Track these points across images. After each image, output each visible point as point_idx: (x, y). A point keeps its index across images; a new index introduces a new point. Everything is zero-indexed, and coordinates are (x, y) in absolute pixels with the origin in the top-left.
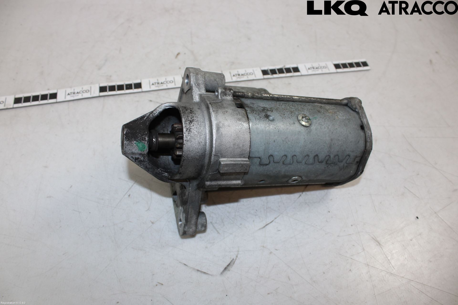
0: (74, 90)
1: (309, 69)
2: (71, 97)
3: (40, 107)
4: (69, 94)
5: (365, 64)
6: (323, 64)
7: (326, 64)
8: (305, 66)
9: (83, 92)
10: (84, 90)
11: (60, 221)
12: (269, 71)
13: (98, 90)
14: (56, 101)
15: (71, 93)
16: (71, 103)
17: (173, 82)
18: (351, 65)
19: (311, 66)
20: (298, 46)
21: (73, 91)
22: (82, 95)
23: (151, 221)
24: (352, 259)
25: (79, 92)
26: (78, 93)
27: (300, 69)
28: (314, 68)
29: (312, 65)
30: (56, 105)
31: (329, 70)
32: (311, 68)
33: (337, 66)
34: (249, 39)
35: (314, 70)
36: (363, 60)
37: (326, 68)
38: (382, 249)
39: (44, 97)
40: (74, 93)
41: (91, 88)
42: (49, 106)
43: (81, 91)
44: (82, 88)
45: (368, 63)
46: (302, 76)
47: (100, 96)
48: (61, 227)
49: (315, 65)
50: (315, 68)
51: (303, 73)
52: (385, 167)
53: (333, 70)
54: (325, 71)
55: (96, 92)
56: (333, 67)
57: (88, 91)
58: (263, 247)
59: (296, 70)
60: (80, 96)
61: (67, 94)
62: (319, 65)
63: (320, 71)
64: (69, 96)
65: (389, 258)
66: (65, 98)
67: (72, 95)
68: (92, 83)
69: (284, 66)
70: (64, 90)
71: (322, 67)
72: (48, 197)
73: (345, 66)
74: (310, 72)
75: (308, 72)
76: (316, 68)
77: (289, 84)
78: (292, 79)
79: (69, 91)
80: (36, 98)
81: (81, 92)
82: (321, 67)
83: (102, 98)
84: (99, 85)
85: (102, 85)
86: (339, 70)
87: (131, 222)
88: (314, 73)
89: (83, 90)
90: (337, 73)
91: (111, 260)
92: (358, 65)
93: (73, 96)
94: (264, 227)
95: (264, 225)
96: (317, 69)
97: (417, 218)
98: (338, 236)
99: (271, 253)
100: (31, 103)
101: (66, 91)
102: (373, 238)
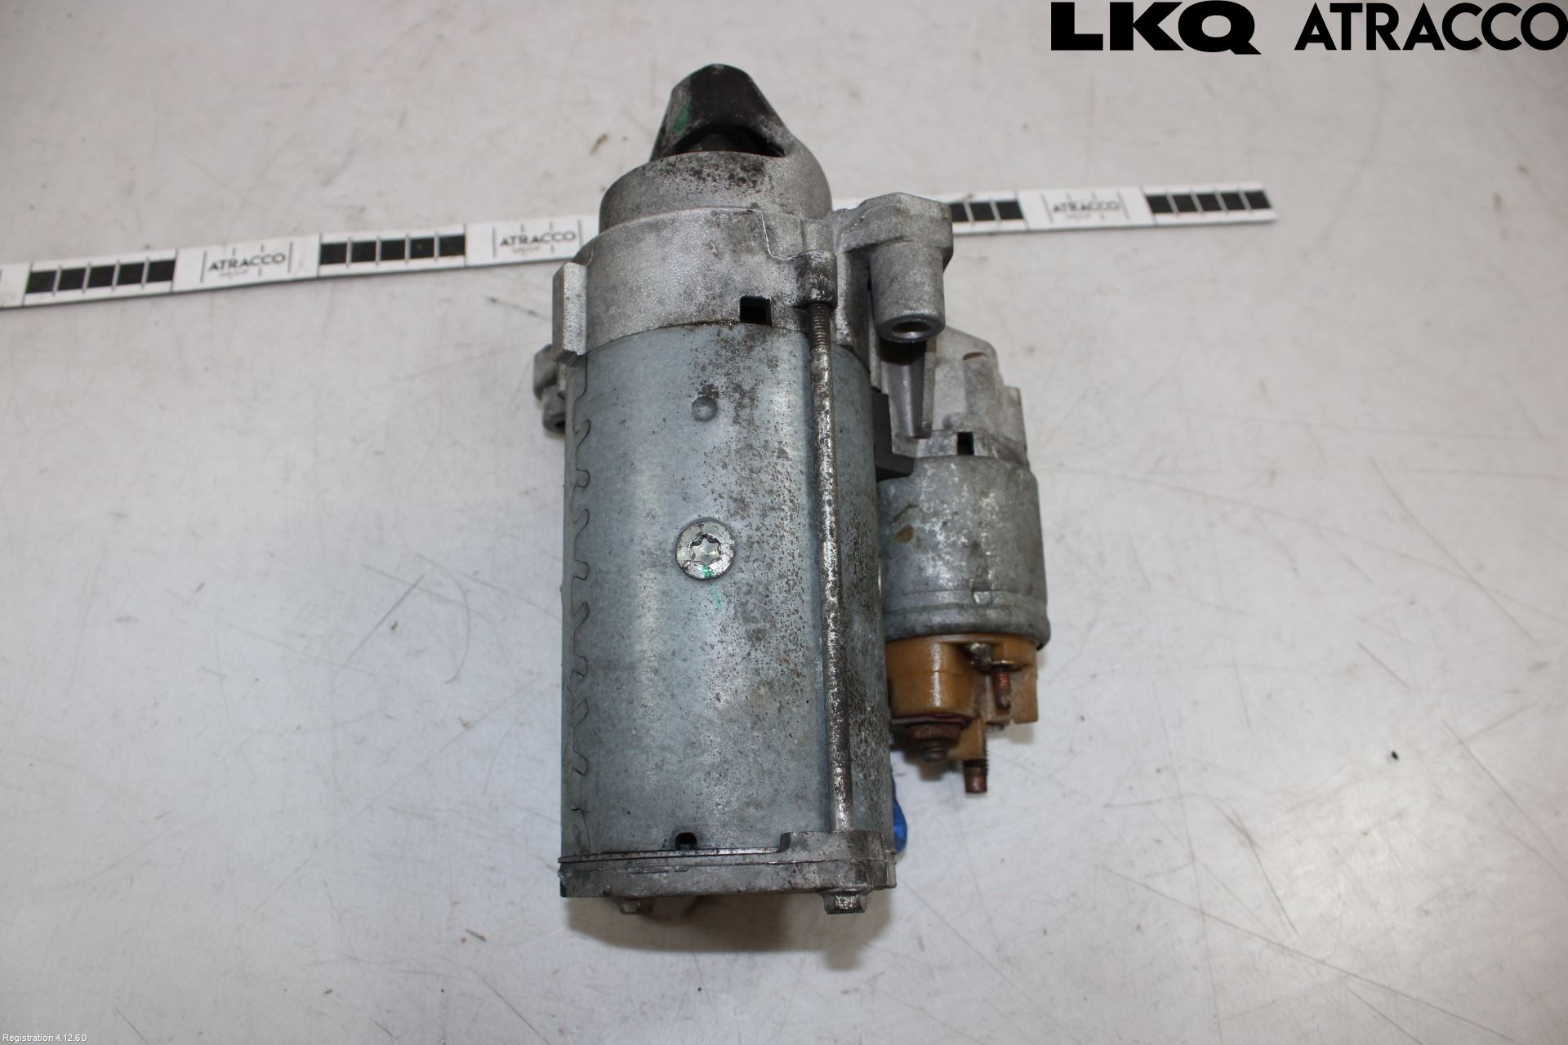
0: (234, 252)
1: (1057, 209)
3: (117, 307)
4: (215, 267)
5: (1258, 200)
6: (1106, 194)
7: (1119, 196)
8: (1043, 199)
9: (263, 262)
10: (268, 256)
11: (156, 704)
13: (315, 255)
14: (171, 287)
15: (223, 262)
16: (221, 299)
17: (574, 237)
18: (1209, 202)
19: (1065, 200)
20: (1025, 126)
21: (229, 256)
22: (260, 273)
23: (460, 719)
24: (1147, 887)
25: (249, 259)
26: (245, 263)
27: (1025, 208)
28: (1073, 207)
29: (1068, 197)
31: (1127, 215)
32: (1064, 205)
33: (1158, 204)
34: (855, 95)
35: (1075, 213)
36: (1253, 186)
37: (1117, 208)
38: (1259, 860)
39: (131, 273)
40: (233, 264)
41: (291, 245)
42: (145, 305)
43: (258, 257)
44: (262, 248)
45: (1271, 197)
46: (1029, 232)
47: (319, 279)
48: (156, 723)
49: (1081, 196)
50: (1079, 206)
51: (1033, 225)
52: (1295, 570)
53: (1143, 215)
54: (1113, 218)
55: (308, 263)
56: (1145, 208)
57: (279, 258)
59: (1011, 210)
60: (251, 276)
61: (209, 264)
62: (1094, 196)
63: (1094, 220)
64: (215, 273)
65: (1280, 893)
66: (202, 279)
67: (226, 269)
68: (297, 231)
69: (970, 196)
70: (199, 252)
71: (1104, 206)
72: (120, 620)
73: (1185, 203)
74: (1061, 221)
75: (1051, 219)
76: (1084, 208)
77: (983, 259)
78: (995, 242)
79: (217, 254)
80: (101, 276)
81: (257, 261)
82: (1100, 206)
83: (329, 285)
84: (321, 238)
85: (331, 238)
86: (1164, 219)
87: (391, 718)
88: (1072, 224)
89: (262, 254)
90: (1156, 227)
91: (316, 846)
92: (1233, 201)
93: (228, 274)
96: (1085, 213)
97: (1395, 756)
98: (1107, 805)
100: (82, 291)
101: (205, 255)
102: (1230, 820)
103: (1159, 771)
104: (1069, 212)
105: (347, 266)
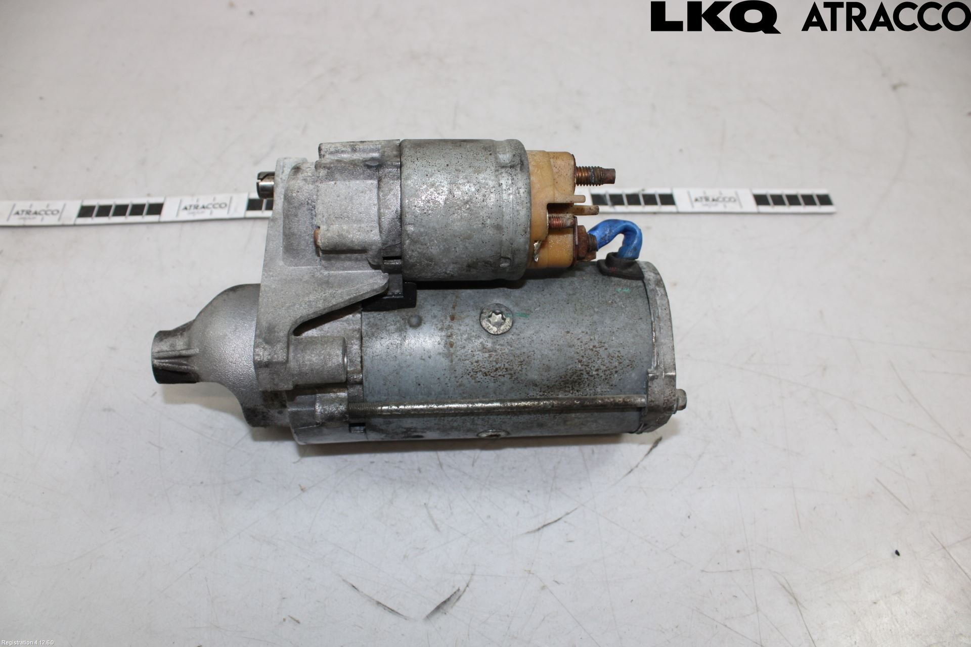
0: (198, 201)
1: (696, 200)
2: (189, 213)
3: (128, 228)
4: (186, 208)
5: (825, 200)
6: (728, 193)
7: (737, 194)
8: (689, 194)
9: (214, 207)
10: (217, 204)
11: (119, 461)
12: (608, 198)
13: (245, 204)
14: (159, 219)
15: (191, 206)
16: (187, 227)
18: (793, 200)
19: (702, 195)
20: (681, 150)
21: (194, 203)
22: (211, 213)
23: (300, 485)
24: (726, 626)
25: (206, 205)
26: (203, 207)
27: (677, 198)
28: (707, 199)
29: (705, 193)
30: (157, 228)
31: (741, 206)
32: (701, 198)
33: (761, 200)
34: (577, 127)
35: (708, 203)
36: (822, 191)
37: (735, 201)
38: (802, 615)
39: (137, 210)
40: (196, 207)
41: (231, 199)
43: (211, 204)
44: (214, 199)
45: (833, 198)
46: (678, 213)
47: (245, 219)
48: (118, 473)
49: (711, 193)
50: (711, 199)
51: (681, 209)
52: (836, 429)
54: (731, 207)
55: (240, 210)
56: (752, 201)
57: (223, 206)
58: (529, 572)
59: (668, 200)
60: (206, 215)
61: (183, 206)
62: (721, 193)
63: (720, 208)
64: (186, 212)
65: (815, 637)
66: (177, 215)
67: (192, 210)
68: (236, 191)
69: (643, 190)
70: (177, 200)
71: (727, 200)
72: (105, 410)
73: (778, 200)
74: (699, 207)
75: (693, 206)
76: (714, 200)
78: (657, 218)
79: (187, 201)
80: (121, 210)
81: (211, 206)
82: (724, 199)
83: (251, 223)
84: (249, 194)
86: (763, 209)
87: (258, 481)
88: (706, 209)
89: (213, 203)
90: (759, 213)
91: (204, 556)
92: (809, 200)
93: (193, 213)
94: (539, 529)
95: (540, 526)
96: (714, 203)
97: (897, 553)
98: (703, 571)
99: (543, 588)
100: (109, 218)
101: (181, 202)
102: (784, 587)
103: (738, 551)
104: (704, 202)
105: (263, 212)
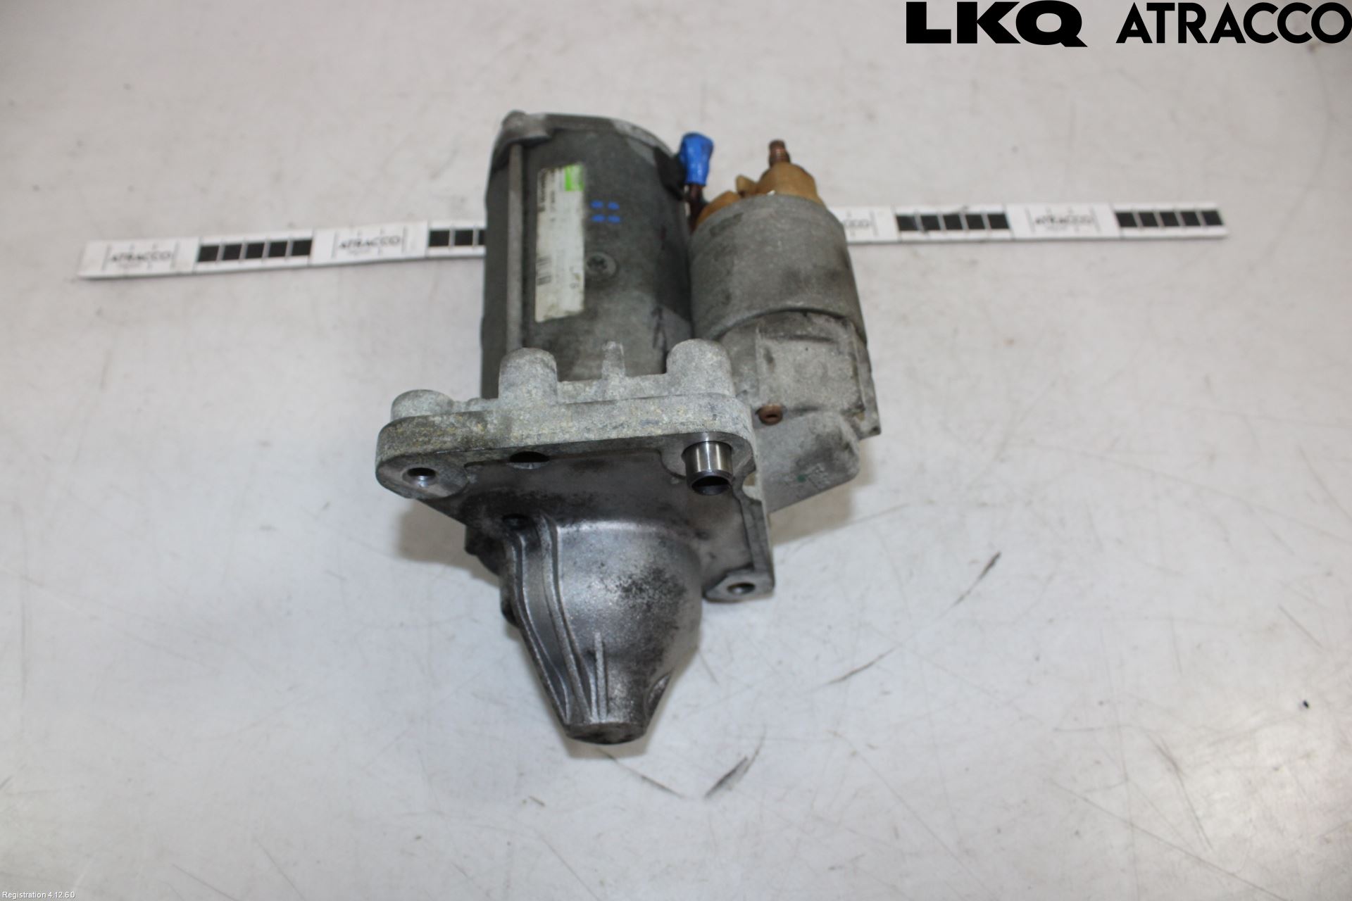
0: (359, 234)
1: (1038, 221)
2: (350, 253)
3: (265, 276)
4: (344, 245)
5: (1212, 218)
6: (1081, 210)
7: (1092, 211)
8: (1028, 213)
9: (382, 242)
10: (387, 238)
11: (290, 598)
12: (918, 222)
13: (424, 238)
14: (309, 261)
15: (350, 242)
18: (1169, 219)
19: (1046, 214)
20: (1015, 149)
21: (354, 237)
22: (380, 252)
24: (1086, 800)
25: (371, 240)
26: (368, 243)
27: (1011, 219)
28: (1052, 220)
29: (1049, 211)
30: (307, 275)
31: (1098, 229)
32: (1044, 218)
33: (1125, 219)
34: (871, 117)
35: (1054, 225)
36: (1208, 206)
37: (1090, 222)
38: (1183, 785)
39: (278, 249)
40: (358, 244)
41: (405, 230)
42: (287, 276)
43: (378, 239)
44: (382, 232)
45: (1224, 215)
46: (1014, 241)
47: (427, 259)
48: (290, 613)
49: (1059, 211)
50: (1057, 220)
51: (1017, 235)
52: (1227, 540)
53: (1111, 227)
54: (1086, 231)
55: (418, 245)
56: (1114, 222)
57: (395, 240)
58: (835, 734)
59: (999, 221)
60: (372, 255)
61: (339, 243)
62: (1071, 211)
63: (1070, 232)
64: (344, 251)
65: (1200, 813)
66: (334, 255)
67: (353, 248)
68: (410, 218)
69: (965, 208)
70: (332, 233)
71: (1079, 220)
72: (263, 528)
73: (1148, 219)
74: (1042, 232)
75: (1033, 231)
76: (1061, 221)
77: (974, 263)
78: (985, 249)
79: (346, 235)
80: (255, 251)
81: (378, 242)
82: (1075, 220)
83: (435, 265)
84: (429, 225)
85: (439, 225)
86: (1129, 232)
88: (1052, 234)
89: (381, 237)
90: (1123, 239)
91: (413, 720)
92: (1190, 219)
93: (355, 252)
94: (845, 678)
95: (846, 672)
96: (1063, 225)
97: (1306, 705)
98: (1056, 730)
99: (854, 754)
100: (240, 262)
101: (336, 236)
102: (1160, 749)
103: (1101, 703)
104: (1049, 224)
105: (450, 249)
